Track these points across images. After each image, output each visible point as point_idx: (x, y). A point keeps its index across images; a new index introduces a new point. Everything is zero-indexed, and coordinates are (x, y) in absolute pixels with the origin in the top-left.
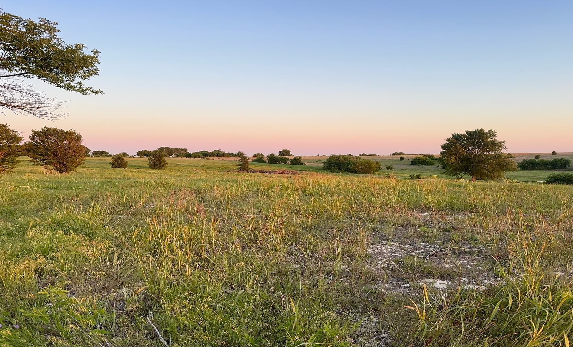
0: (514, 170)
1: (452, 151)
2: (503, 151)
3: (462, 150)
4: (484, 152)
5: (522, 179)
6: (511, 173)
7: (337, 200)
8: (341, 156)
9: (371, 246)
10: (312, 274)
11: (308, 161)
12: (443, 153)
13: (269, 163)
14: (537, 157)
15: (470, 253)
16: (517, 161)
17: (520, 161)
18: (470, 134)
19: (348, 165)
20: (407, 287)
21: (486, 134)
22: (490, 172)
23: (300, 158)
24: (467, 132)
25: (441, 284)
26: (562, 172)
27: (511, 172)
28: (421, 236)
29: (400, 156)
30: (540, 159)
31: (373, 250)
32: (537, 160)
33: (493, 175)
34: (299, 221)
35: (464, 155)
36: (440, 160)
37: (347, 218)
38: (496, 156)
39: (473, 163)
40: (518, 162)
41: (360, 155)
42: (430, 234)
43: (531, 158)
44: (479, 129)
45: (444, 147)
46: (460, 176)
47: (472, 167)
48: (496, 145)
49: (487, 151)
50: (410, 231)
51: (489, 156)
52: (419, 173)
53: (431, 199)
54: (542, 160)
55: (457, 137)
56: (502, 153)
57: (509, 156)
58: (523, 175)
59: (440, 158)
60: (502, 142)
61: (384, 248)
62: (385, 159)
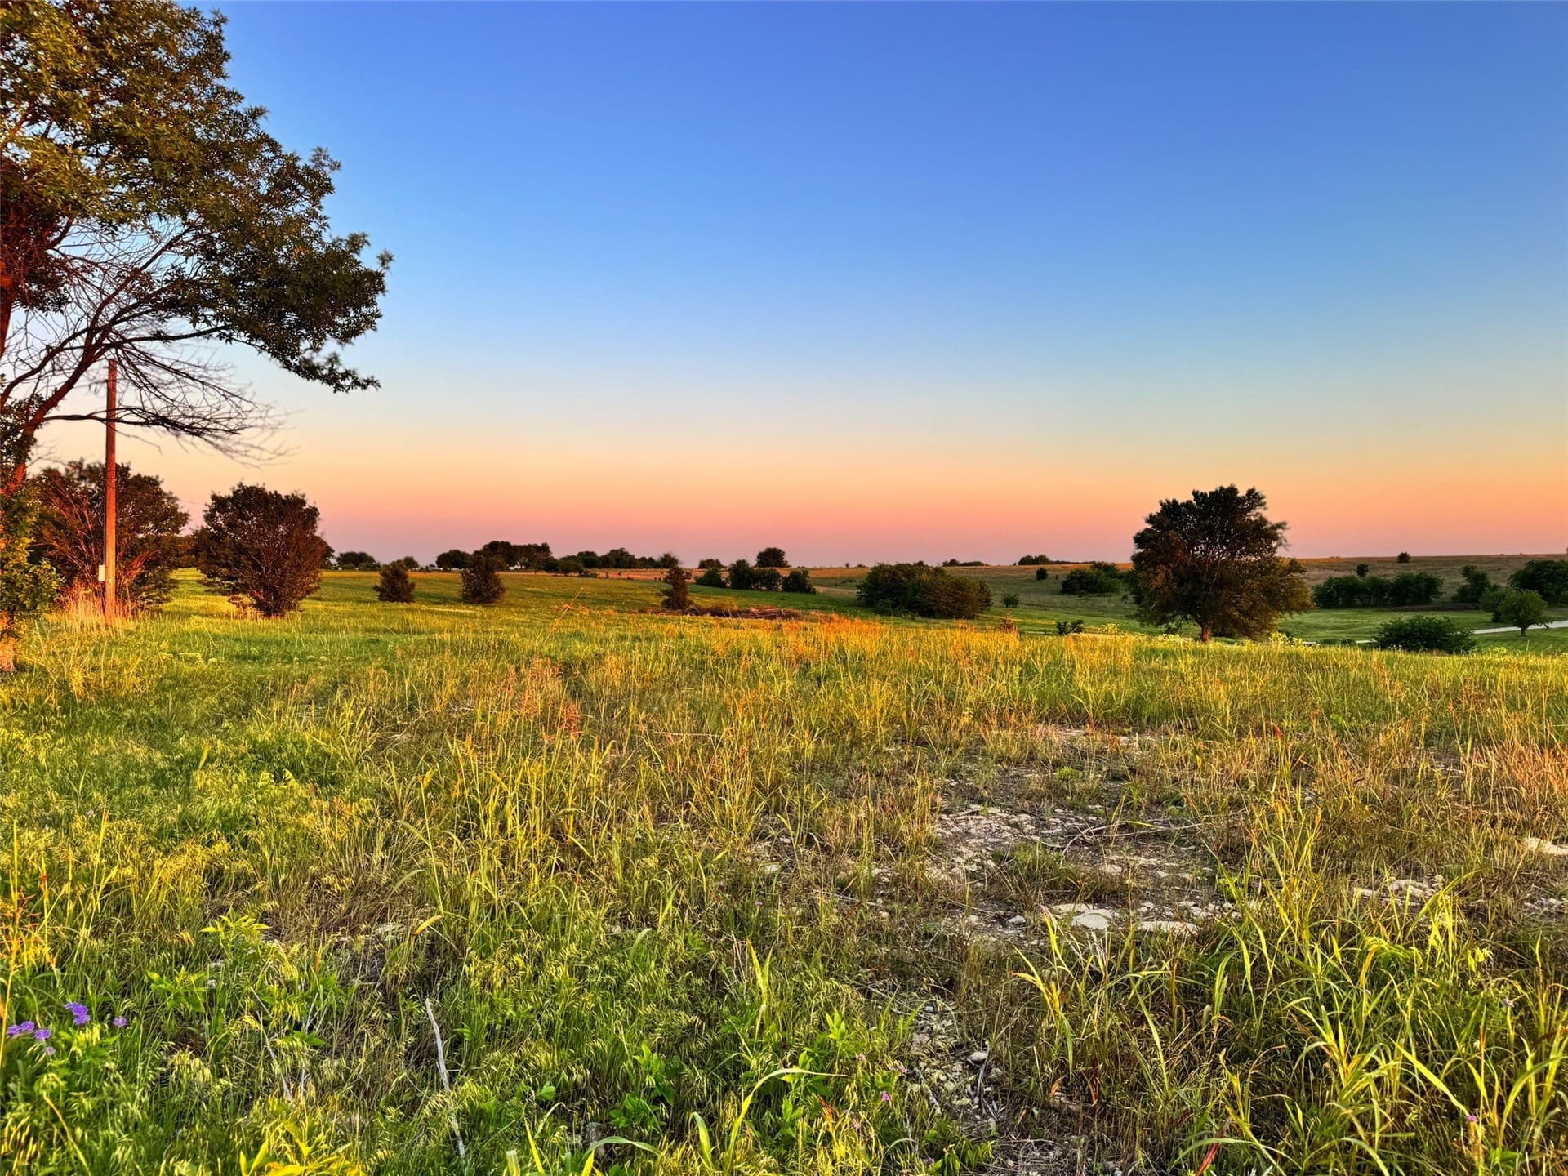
0: (1303, 608)
1: (1159, 552)
2: (1281, 553)
3: (1184, 550)
4: (1233, 555)
5: (1322, 634)
6: (1297, 617)
7: (881, 695)
8: (899, 566)
9: (944, 816)
10: (807, 887)
11: (824, 582)
12: (1137, 559)
13: (734, 587)
14: (1362, 569)
15: (1164, 837)
16: (1313, 580)
17: (1321, 582)
18: (1203, 501)
19: (916, 592)
20: (1019, 924)
21: (1242, 500)
22: (1246, 614)
23: (806, 572)
24: (1195, 494)
25: (1096, 918)
26: (1418, 614)
27: (1295, 615)
28: (1056, 792)
29: (1037, 567)
30: (1368, 575)
31: (947, 828)
32: (1361, 580)
33: (1253, 623)
34: (787, 749)
35: (1186, 565)
36: (1129, 578)
37: (896, 741)
38: (1261, 567)
39: (1207, 589)
40: (1314, 584)
41: (945, 564)
42: (1078, 787)
43: (1347, 574)
44: (1226, 486)
45: (1140, 539)
46: (1173, 625)
47: (1204, 600)
48: (1265, 534)
49: (1242, 553)
50: (1034, 778)
51: (1245, 566)
52: (1080, 617)
53: (1089, 689)
54: (1374, 580)
55: (1171, 510)
56: (1277, 559)
57: (1295, 565)
58: (1323, 624)
59: (1130, 573)
60: (1280, 526)
61: (971, 823)
62: (1001, 576)
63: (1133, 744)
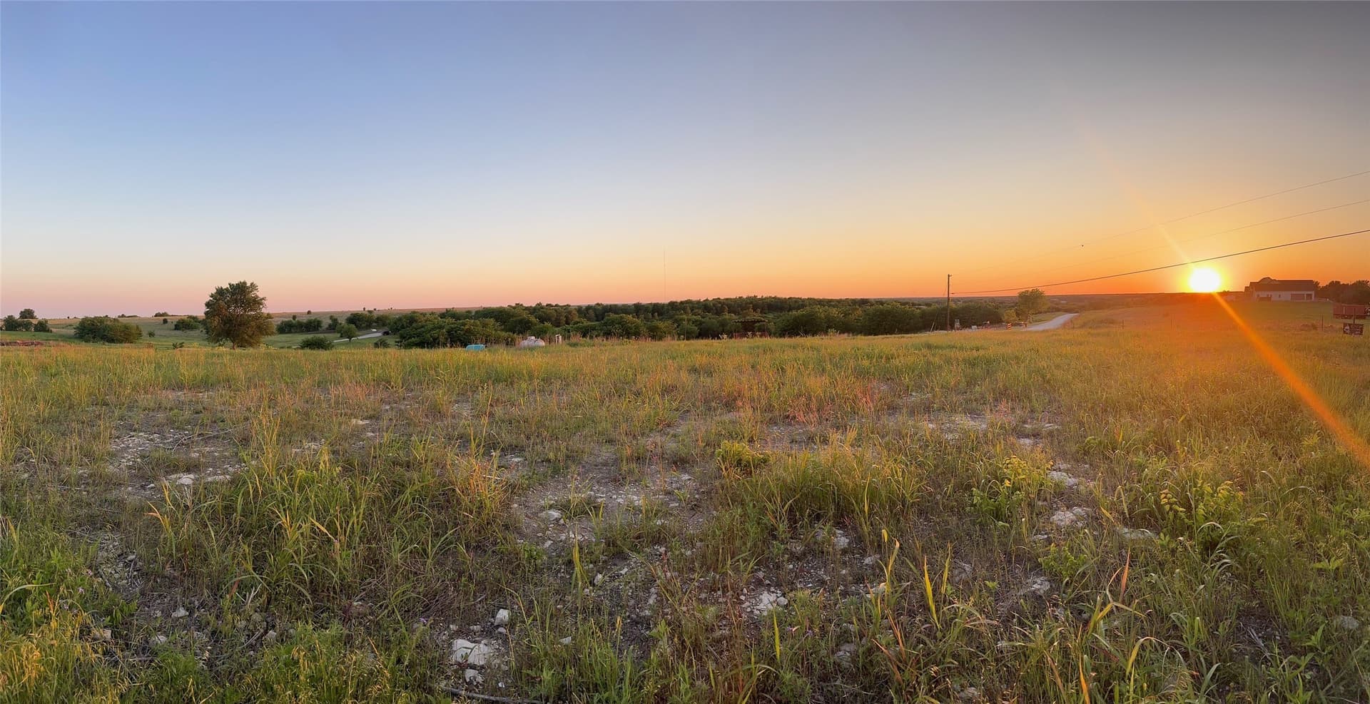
0: (272, 334)
1: (215, 310)
2: (264, 310)
3: (226, 309)
4: (246, 311)
6: (270, 338)
7: (85, 381)
8: (96, 318)
9: (116, 440)
11: (57, 326)
12: (206, 313)
13: (5, 330)
14: (294, 317)
15: (217, 437)
17: (279, 323)
18: (233, 288)
19: (104, 331)
20: (152, 488)
21: (248, 288)
22: (250, 336)
23: (46, 321)
24: (230, 284)
25: (187, 479)
26: (314, 335)
28: (171, 422)
29: (163, 318)
30: (297, 320)
31: (118, 445)
32: (294, 322)
33: (253, 340)
35: (227, 316)
36: (203, 322)
37: (92, 404)
38: (256, 316)
39: (235, 327)
40: (276, 323)
41: (119, 317)
42: (180, 418)
43: (289, 319)
44: (242, 281)
45: (208, 305)
46: (222, 343)
47: (234, 331)
48: (257, 302)
49: (249, 310)
50: (161, 416)
51: (250, 316)
52: (182, 341)
53: (186, 372)
54: (299, 322)
55: (220, 292)
56: (262, 313)
57: (269, 316)
58: (280, 340)
59: (204, 320)
60: (263, 299)
61: (130, 441)
62: (146, 322)
63: (204, 396)
